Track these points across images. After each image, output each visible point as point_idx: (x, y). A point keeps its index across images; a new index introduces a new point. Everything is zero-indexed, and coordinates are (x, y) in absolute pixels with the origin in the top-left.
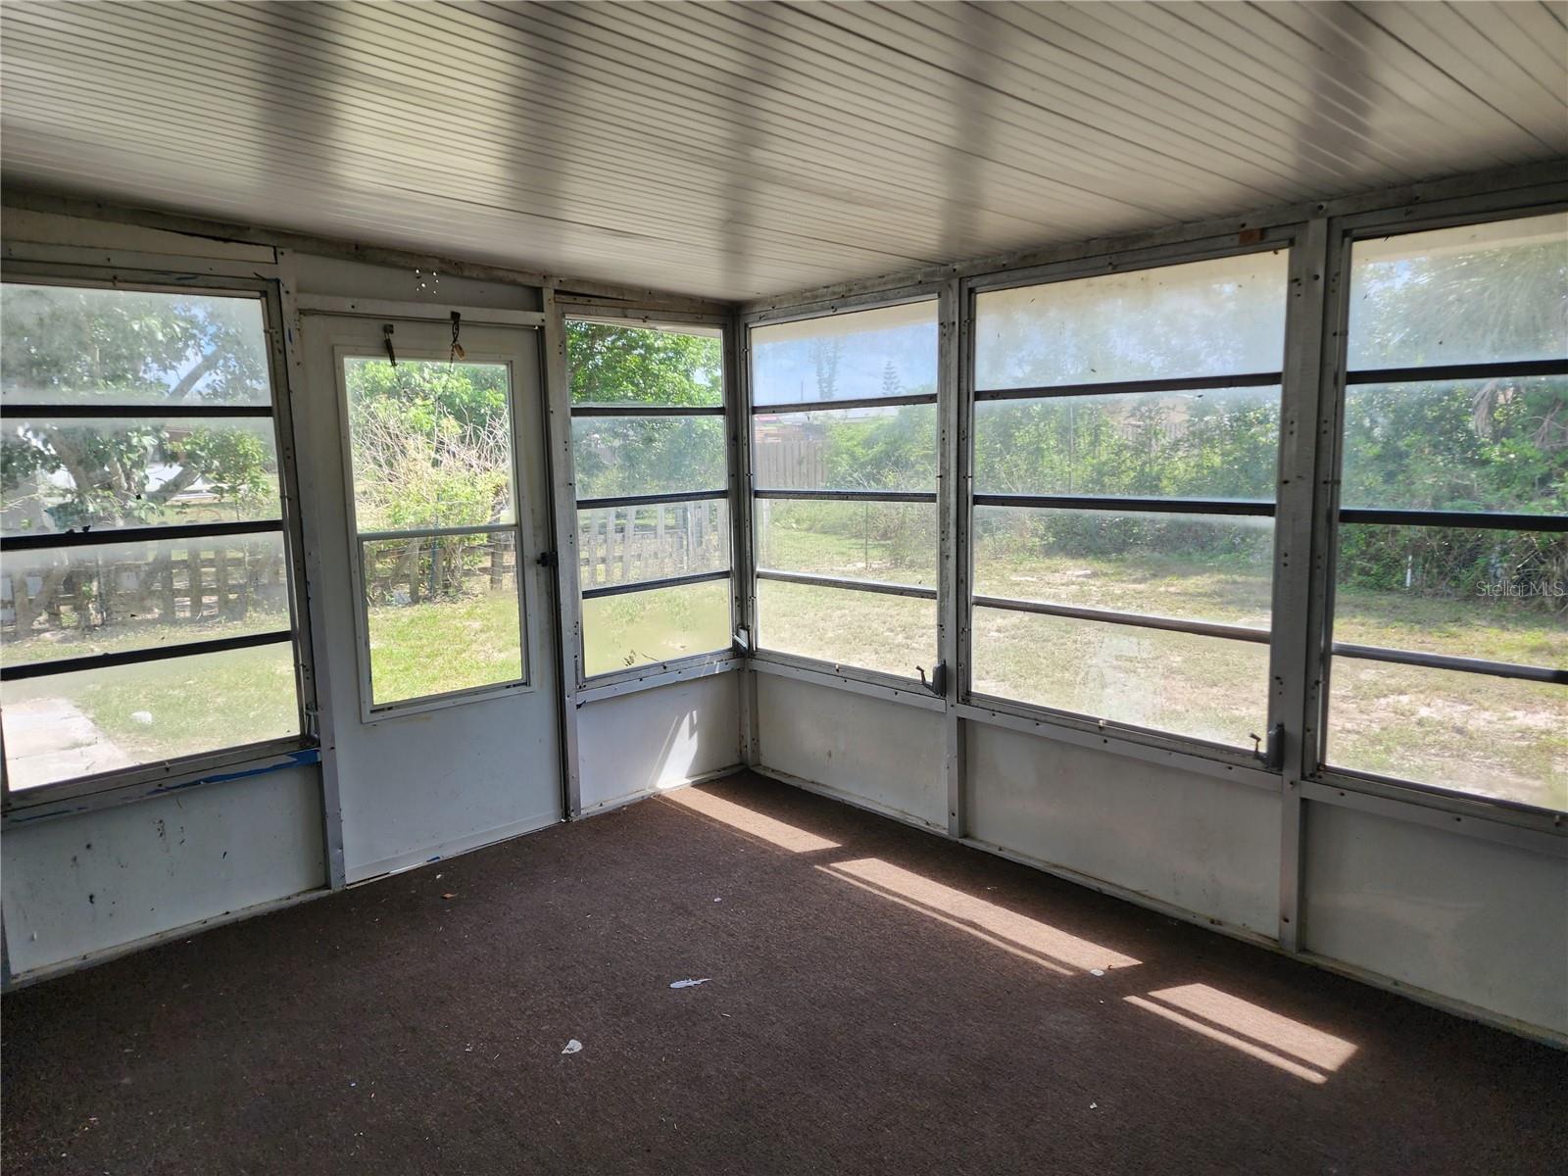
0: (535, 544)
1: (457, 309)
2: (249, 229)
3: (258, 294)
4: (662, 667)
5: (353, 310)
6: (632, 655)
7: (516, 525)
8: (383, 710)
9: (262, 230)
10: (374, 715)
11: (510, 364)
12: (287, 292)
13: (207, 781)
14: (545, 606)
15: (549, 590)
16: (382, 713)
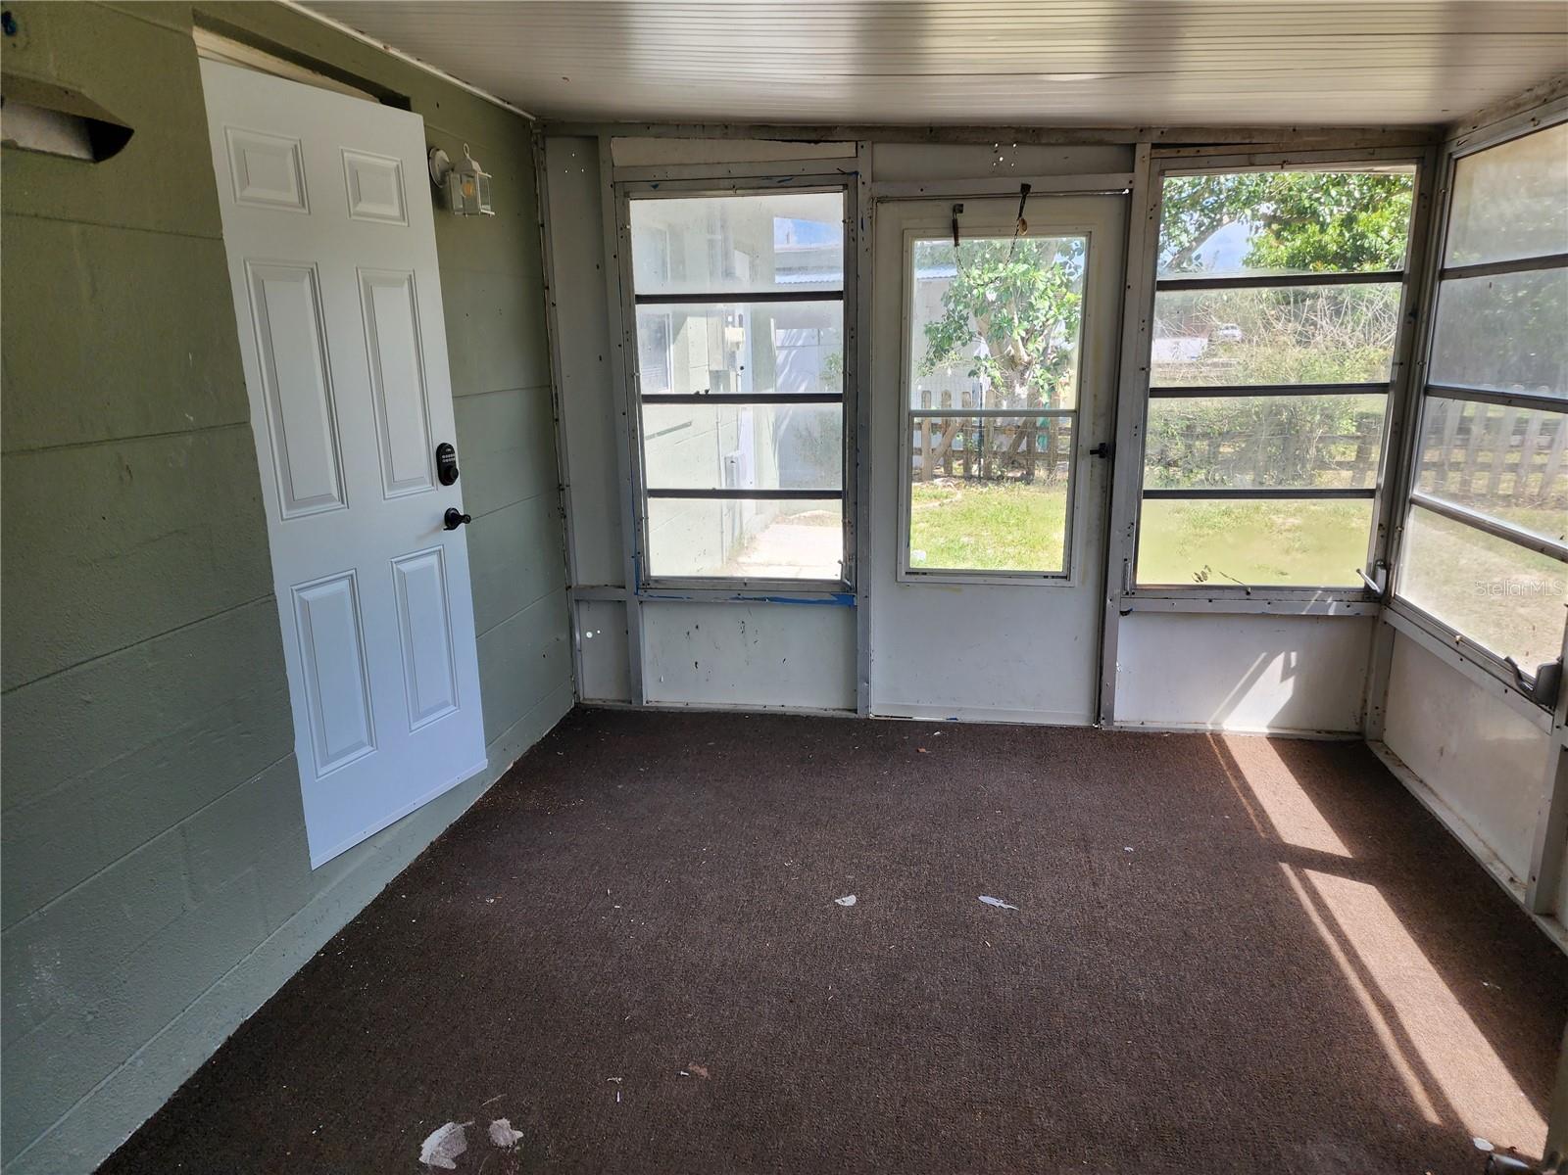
0: (1094, 433)
1: (1026, 181)
2: (836, 127)
3: (841, 187)
4: (1244, 593)
5: (921, 194)
6: (1206, 571)
7: (1075, 411)
8: (917, 573)
9: (848, 127)
10: (908, 576)
11: (1089, 235)
12: (863, 183)
13: (771, 599)
14: (1097, 500)
15: (1105, 485)
16: (916, 576)
